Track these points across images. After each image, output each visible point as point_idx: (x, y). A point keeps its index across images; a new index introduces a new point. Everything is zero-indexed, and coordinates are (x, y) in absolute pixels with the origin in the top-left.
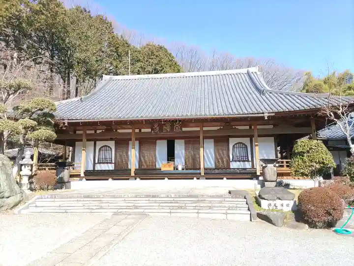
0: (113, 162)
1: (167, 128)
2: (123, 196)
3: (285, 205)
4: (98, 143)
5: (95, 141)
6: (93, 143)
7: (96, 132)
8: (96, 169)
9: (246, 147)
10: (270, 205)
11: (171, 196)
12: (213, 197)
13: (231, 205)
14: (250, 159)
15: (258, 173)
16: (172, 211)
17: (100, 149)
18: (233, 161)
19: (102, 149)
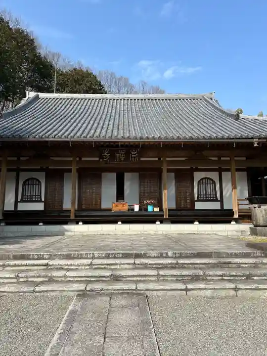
0: (43, 200)
1: (121, 155)
2: (84, 256)
4: (22, 174)
5: (18, 171)
6: (15, 173)
7: (19, 159)
8: (19, 209)
9: (214, 183)
11: (167, 254)
14: (219, 198)
15: (236, 216)
16: (189, 286)
17: (24, 184)
18: (198, 200)
19: (27, 183)
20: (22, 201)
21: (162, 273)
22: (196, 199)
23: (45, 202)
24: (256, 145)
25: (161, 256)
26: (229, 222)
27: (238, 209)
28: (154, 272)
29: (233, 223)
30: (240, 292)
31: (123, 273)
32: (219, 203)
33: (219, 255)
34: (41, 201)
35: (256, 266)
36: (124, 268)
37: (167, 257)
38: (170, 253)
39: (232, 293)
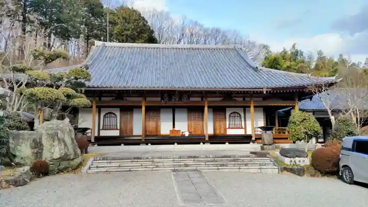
0: (119, 128)
1: (176, 97)
3: (301, 161)
4: (102, 109)
5: (100, 107)
8: (101, 135)
9: (240, 115)
10: (291, 161)
11: (209, 156)
12: (243, 157)
13: (261, 163)
14: (243, 127)
15: (253, 139)
16: (219, 168)
17: (105, 116)
18: (229, 128)
19: (107, 116)
20: (103, 129)
21: (207, 163)
22: (227, 127)
23: (121, 130)
24: (265, 93)
25: (207, 157)
26: (249, 143)
27: (255, 134)
28: (204, 163)
29: (251, 143)
30: (241, 170)
31: (190, 164)
32: (243, 130)
33: (234, 156)
34: (117, 129)
35: (251, 161)
36: (190, 162)
37: (209, 158)
38: (211, 156)
39: (238, 170)
